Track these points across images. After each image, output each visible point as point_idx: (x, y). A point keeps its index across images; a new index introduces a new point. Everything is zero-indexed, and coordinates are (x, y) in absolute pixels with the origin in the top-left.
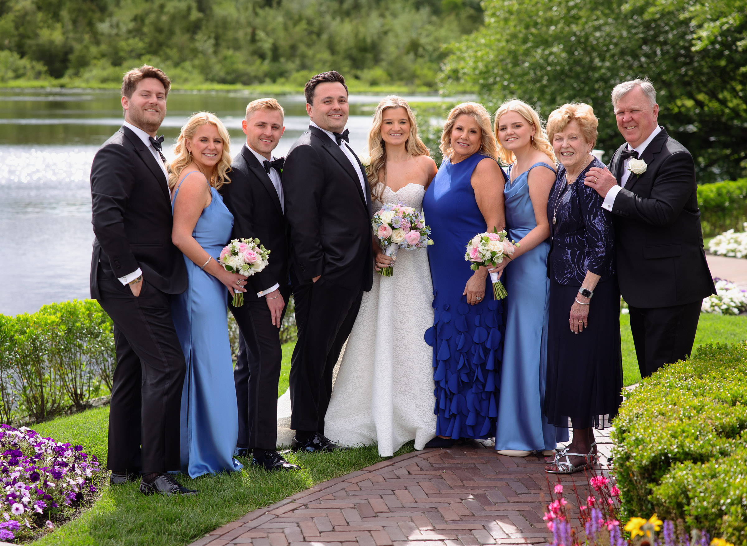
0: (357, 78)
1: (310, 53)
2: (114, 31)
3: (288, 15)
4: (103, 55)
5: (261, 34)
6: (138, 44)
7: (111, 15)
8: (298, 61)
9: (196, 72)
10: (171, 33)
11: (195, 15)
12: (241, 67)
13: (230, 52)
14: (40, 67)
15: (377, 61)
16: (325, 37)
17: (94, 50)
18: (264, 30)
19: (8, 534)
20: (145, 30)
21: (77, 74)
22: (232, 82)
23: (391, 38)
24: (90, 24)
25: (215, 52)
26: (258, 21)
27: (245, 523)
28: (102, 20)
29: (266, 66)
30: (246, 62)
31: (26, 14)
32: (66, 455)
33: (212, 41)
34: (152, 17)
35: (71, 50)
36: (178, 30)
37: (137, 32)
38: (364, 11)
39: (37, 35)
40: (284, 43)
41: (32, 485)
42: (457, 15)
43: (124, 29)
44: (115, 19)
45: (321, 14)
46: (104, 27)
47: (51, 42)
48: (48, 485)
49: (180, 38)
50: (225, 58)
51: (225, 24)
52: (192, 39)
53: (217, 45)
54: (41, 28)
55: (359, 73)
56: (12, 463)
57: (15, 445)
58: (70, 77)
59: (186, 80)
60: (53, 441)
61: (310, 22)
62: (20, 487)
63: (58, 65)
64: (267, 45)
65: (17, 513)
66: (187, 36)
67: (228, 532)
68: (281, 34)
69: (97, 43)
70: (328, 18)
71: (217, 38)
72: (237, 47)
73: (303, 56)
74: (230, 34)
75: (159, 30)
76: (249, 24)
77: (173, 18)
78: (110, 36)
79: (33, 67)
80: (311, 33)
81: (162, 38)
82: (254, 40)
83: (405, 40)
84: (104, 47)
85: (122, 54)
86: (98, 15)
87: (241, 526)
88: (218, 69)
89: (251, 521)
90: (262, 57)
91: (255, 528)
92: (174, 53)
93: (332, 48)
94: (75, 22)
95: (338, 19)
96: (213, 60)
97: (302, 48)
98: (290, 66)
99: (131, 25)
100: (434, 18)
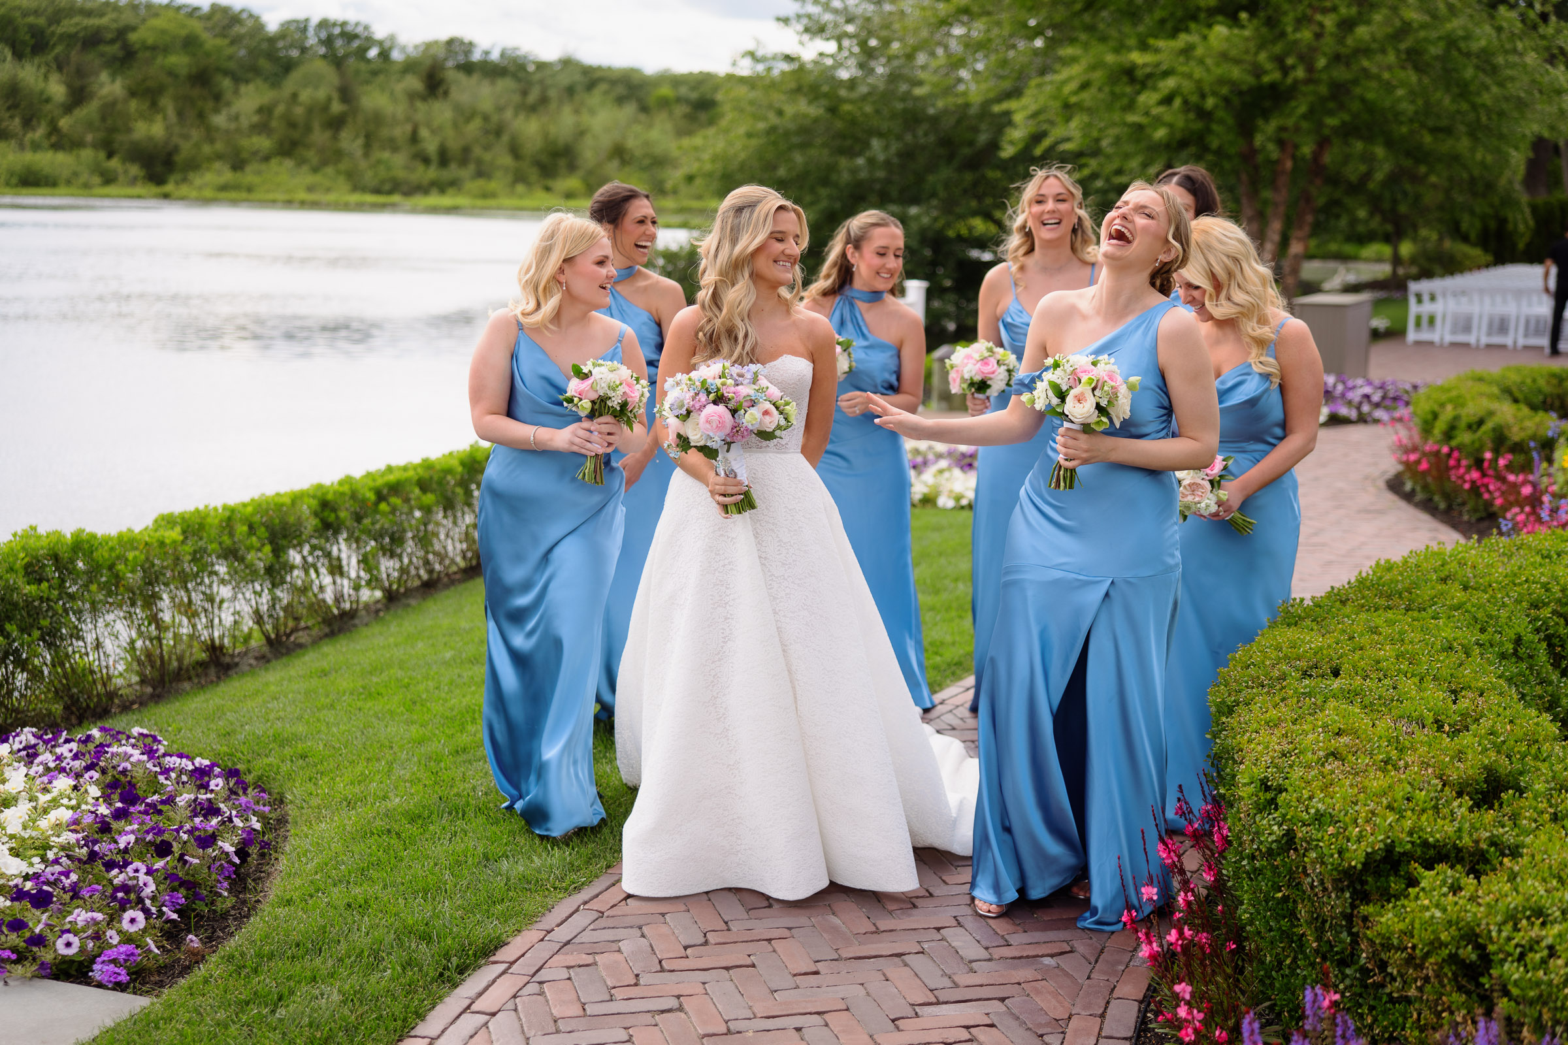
0: (548, 189)
1: (487, 157)
2: (233, 126)
3: (458, 108)
4: (219, 157)
5: (424, 133)
6: (263, 143)
7: (228, 104)
8: (472, 167)
9: (341, 180)
10: (308, 129)
11: (337, 107)
12: (401, 174)
13: (386, 155)
14: (135, 170)
15: (572, 167)
16: (505, 138)
17: (207, 149)
18: (428, 125)
19: (119, 974)
20: (274, 124)
21: (185, 180)
22: (390, 192)
23: (588, 141)
24: (201, 116)
25: (366, 155)
26: (420, 116)
27: (549, 932)
28: (217, 111)
29: (432, 173)
30: (407, 168)
31: (114, 104)
32: (212, 786)
33: (360, 141)
34: (280, 109)
35: (176, 149)
36: (316, 126)
37: (262, 128)
38: (553, 106)
39: (129, 130)
40: (454, 145)
41: (159, 864)
42: (671, 113)
43: (245, 123)
44: (234, 109)
45: (500, 109)
46: (219, 120)
47: (150, 138)
48: (186, 862)
49: (319, 136)
50: (379, 162)
51: (377, 119)
52: (335, 138)
53: (367, 146)
54: (136, 121)
55: (550, 183)
56: (119, 815)
57: (124, 772)
58: (177, 183)
59: (328, 190)
60: (188, 757)
61: (486, 118)
62: (137, 871)
63: (159, 169)
64: (431, 146)
65: (133, 929)
66: (328, 134)
67: (523, 955)
68: (450, 133)
69: (211, 140)
70: (508, 114)
71: (368, 137)
72: (394, 148)
73: (479, 162)
74: (385, 132)
75: (292, 125)
76: (408, 119)
77: (310, 110)
78: (227, 132)
79: (126, 172)
80: (487, 132)
81: (296, 135)
82: (414, 138)
83: (606, 142)
84: (219, 146)
85: (244, 155)
86: (210, 104)
87: (542, 940)
88: (369, 177)
89: (558, 925)
90: (426, 161)
91: (568, 943)
92: (311, 155)
93: (515, 151)
94: (180, 114)
95: (522, 117)
96: (363, 164)
97: (477, 151)
98: (465, 173)
99: (255, 119)
100: (643, 117)
